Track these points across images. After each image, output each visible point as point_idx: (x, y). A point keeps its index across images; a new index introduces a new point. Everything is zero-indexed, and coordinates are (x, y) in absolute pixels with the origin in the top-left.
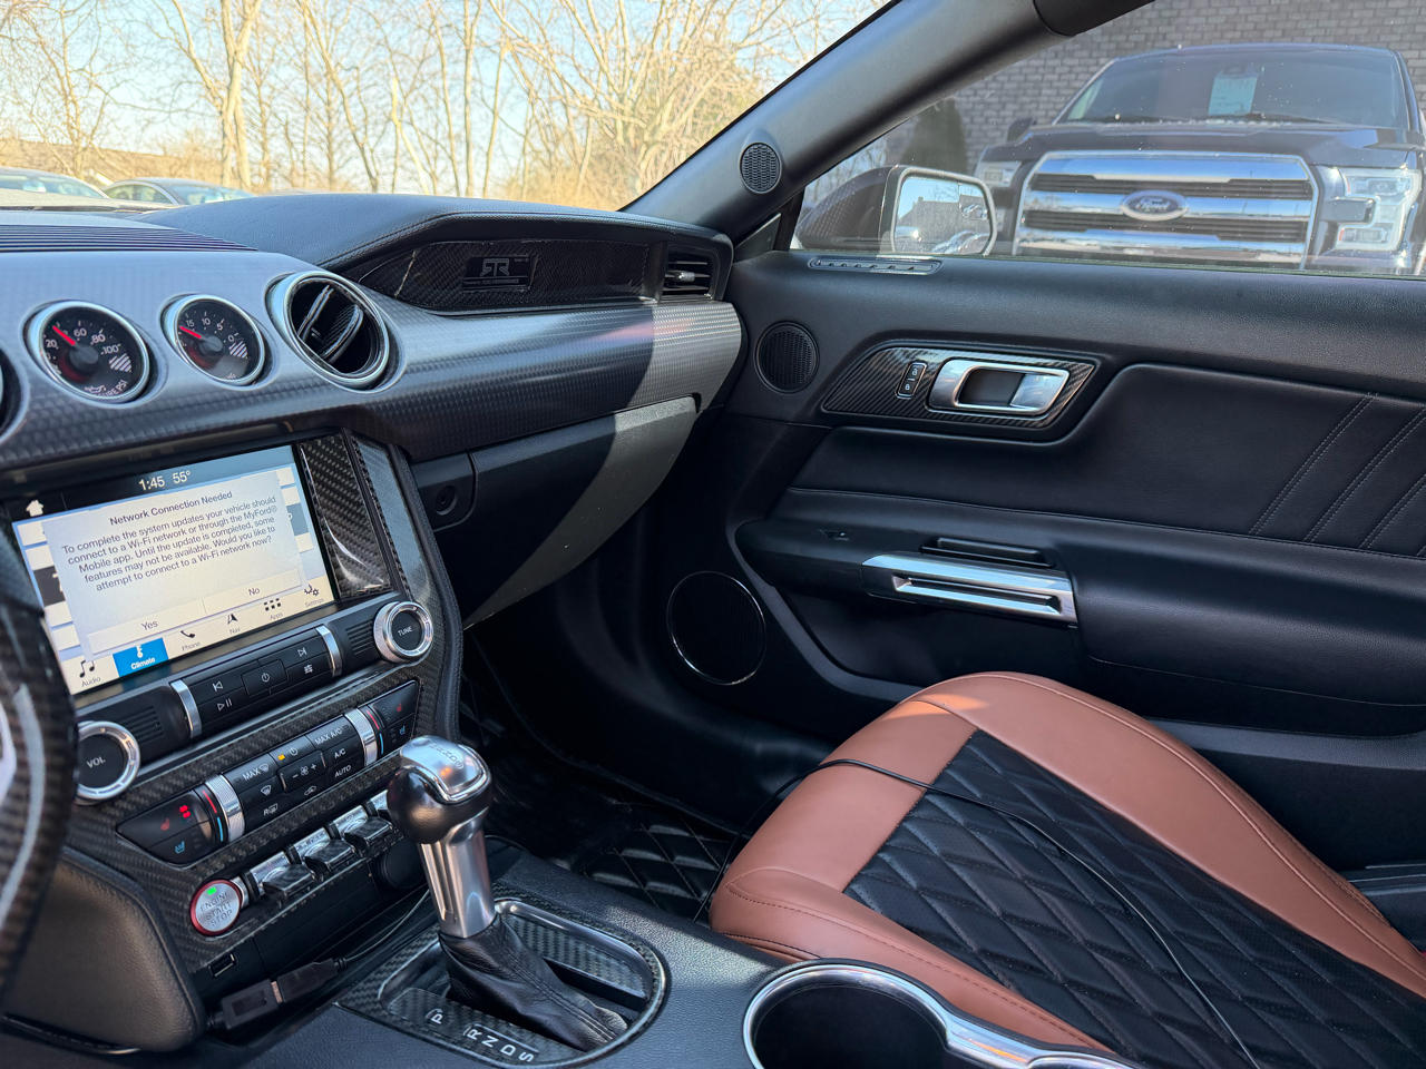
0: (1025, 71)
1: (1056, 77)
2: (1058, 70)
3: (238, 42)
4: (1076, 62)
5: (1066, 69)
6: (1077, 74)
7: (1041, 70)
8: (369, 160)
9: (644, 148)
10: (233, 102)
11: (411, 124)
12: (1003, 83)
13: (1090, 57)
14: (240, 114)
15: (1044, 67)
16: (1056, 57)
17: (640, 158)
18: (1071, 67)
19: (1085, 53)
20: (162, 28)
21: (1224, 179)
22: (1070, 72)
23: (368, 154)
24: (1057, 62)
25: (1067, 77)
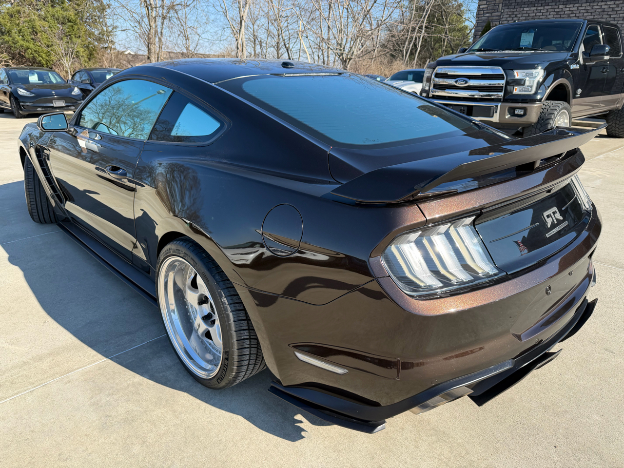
0: (528, 12)
1: (541, 14)
2: (542, 11)
3: (244, 12)
4: (550, 7)
5: (545, 11)
6: (550, 12)
7: (535, 11)
8: (290, 54)
9: (348, 60)
10: (241, 35)
11: (307, 37)
12: (519, 17)
13: (556, 5)
14: (244, 39)
15: (537, 10)
16: (542, 6)
17: (347, 64)
18: (548, 9)
19: (554, 4)
20: (219, 8)
21: (480, 74)
22: (547, 12)
23: (289, 52)
24: (542, 8)
25: (546, 14)
